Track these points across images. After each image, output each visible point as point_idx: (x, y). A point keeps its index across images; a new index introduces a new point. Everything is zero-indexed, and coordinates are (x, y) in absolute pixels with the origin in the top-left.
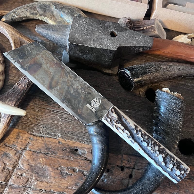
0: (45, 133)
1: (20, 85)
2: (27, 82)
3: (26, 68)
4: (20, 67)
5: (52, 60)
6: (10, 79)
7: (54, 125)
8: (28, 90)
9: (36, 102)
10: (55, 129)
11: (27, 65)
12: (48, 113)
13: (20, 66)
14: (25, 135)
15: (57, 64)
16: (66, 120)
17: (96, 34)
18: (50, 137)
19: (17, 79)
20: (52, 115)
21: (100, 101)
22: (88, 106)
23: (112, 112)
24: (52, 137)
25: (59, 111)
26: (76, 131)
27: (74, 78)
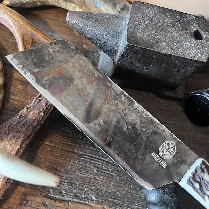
0: (70, 194)
1: (31, 111)
2: (43, 106)
3: (46, 84)
4: (35, 81)
5: (91, 72)
6: (12, 99)
7: (85, 180)
8: (44, 120)
9: (54, 140)
10: (87, 187)
11: (46, 78)
12: (75, 158)
13: (34, 79)
14: (37, 199)
15: (99, 79)
16: (103, 173)
17: (171, 33)
18: (78, 203)
19: (23, 99)
20: (81, 163)
21: (174, 148)
22: (154, 155)
23: (203, 171)
24: (83, 202)
25: (91, 155)
26: (121, 191)
27: (129, 105)
